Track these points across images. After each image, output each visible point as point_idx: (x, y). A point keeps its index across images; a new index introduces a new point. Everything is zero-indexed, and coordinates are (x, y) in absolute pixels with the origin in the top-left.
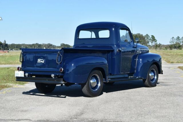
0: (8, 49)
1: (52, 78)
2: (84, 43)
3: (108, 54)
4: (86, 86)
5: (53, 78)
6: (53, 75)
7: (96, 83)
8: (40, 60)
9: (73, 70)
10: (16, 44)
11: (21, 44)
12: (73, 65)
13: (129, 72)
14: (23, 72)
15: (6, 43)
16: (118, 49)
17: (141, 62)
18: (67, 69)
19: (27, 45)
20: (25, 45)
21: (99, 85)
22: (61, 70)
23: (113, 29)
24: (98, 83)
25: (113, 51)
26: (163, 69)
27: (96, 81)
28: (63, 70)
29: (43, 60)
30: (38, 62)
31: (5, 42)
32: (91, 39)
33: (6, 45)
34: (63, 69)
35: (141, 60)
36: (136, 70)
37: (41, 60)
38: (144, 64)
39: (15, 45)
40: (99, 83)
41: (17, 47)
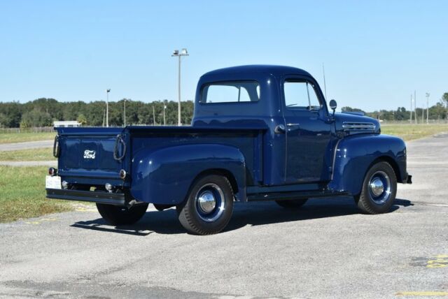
1: (107, 191)
2: (216, 114)
3: (256, 139)
4: (185, 211)
5: (110, 191)
6: (108, 186)
7: (215, 203)
8: (88, 153)
9: (150, 174)
12: (150, 163)
13: (318, 179)
14: (60, 177)
16: (277, 127)
17: (345, 156)
18: (139, 172)
21: (222, 208)
22: (122, 175)
23: (269, 82)
24: (218, 204)
25: (266, 131)
26: (409, 171)
27: (213, 199)
28: (127, 174)
29: (93, 154)
30: (85, 157)
32: (239, 103)
34: (125, 173)
35: (345, 150)
36: (332, 176)
37: (90, 153)
38: (353, 161)
40: (223, 204)
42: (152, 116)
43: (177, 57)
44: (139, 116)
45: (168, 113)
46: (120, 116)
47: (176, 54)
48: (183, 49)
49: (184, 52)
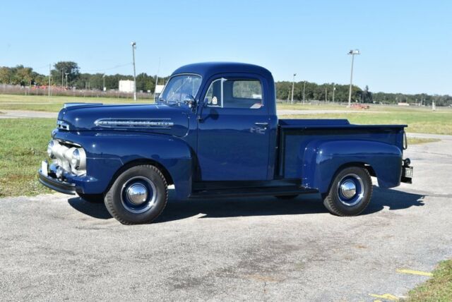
0: (372, 102)
10: (385, 92)
11: (394, 95)
15: (369, 91)
19: (406, 96)
20: (403, 95)
31: (367, 89)
33: (369, 94)
39: (385, 94)
41: (387, 99)
42: (324, 95)
43: (352, 55)
44: (314, 94)
45: (336, 93)
46: (301, 93)
47: (351, 52)
48: (357, 50)
49: (357, 52)
